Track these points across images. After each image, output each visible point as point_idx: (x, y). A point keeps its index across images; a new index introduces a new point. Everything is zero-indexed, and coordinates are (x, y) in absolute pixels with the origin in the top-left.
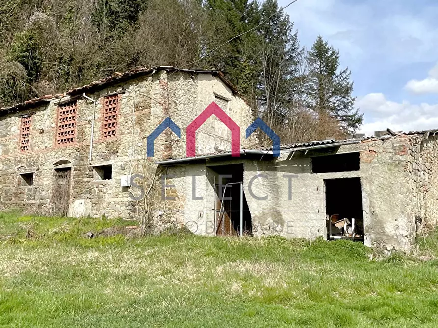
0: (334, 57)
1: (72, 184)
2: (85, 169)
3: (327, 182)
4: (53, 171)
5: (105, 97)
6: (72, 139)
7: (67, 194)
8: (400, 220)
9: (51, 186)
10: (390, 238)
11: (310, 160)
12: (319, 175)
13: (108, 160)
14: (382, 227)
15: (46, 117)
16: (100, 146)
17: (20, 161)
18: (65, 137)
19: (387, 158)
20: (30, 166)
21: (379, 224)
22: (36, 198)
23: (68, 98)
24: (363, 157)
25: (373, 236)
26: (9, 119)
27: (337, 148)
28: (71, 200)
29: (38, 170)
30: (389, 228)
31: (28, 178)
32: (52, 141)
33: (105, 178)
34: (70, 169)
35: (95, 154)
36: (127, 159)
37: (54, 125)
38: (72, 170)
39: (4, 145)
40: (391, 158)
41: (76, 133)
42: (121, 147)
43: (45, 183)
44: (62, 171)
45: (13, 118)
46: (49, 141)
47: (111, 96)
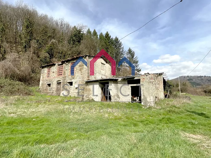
0: (133, 53)
1: (62, 87)
2: (65, 83)
3: (131, 87)
4: (56, 83)
5: (71, 63)
6: (62, 74)
7: (60, 89)
8: (151, 97)
9: (56, 87)
10: (149, 102)
11: (127, 81)
12: (129, 85)
13: (72, 80)
14: (146, 99)
15: (54, 68)
16: (69, 77)
17: (47, 80)
18: (60, 74)
19: (147, 80)
20: (50, 82)
21: (145, 98)
22: (51, 91)
23: (61, 63)
24: (141, 80)
25: (144, 102)
26: (44, 69)
27: (134, 78)
28: (61, 91)
29: (52, 83)
30: (148, 100)
31: (49, 85)
32: (56, 75)
33: (71, 85)
34: (61, 83)
35: (68, 79)
36: (77, 80)
37: (57, 71)
38: (62, 83)
39: (43, 76)
40: (149, 80)
41: (63, 73)
42: (75, 77)
43: (54, 86)
44: (59, 83)
45: (45, 68)
46: (55, 75)
47: (73, 63)
